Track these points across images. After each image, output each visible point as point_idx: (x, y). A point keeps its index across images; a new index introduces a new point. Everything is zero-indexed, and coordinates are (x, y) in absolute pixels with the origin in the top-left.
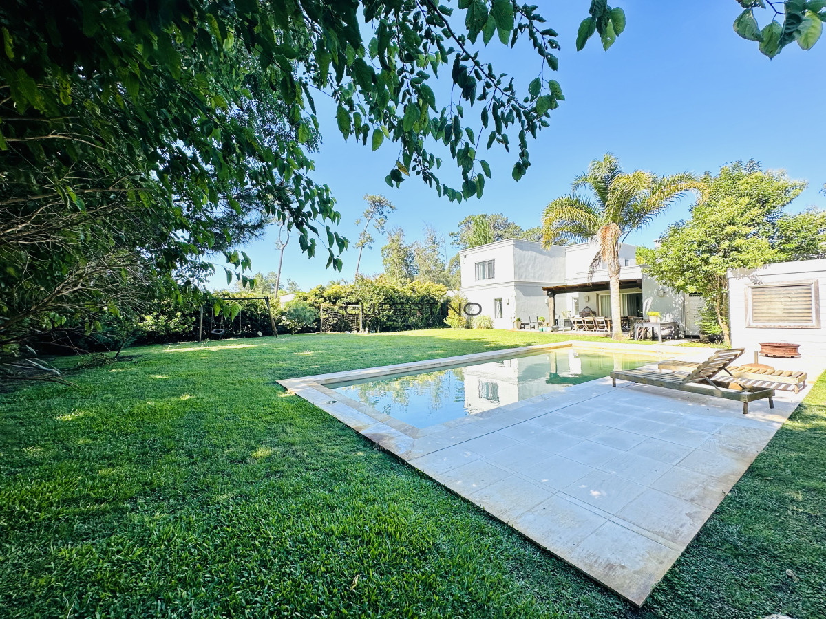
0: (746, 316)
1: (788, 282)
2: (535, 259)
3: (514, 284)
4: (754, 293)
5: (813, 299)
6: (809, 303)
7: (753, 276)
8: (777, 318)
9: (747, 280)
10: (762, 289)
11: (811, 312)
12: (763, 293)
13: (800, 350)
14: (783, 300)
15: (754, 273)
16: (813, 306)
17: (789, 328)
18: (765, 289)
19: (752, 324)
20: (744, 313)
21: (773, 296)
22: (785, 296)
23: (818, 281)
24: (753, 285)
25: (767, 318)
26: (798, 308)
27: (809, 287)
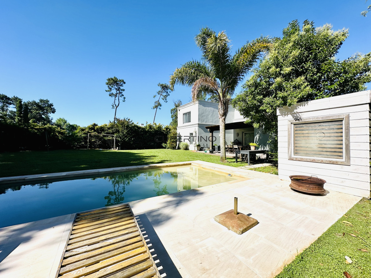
0: (289, 149)
1: (322, 118)
2: (213, 112)
3: (197, 125)
4: (296, 129)
5: (344, 134)
6: (340, 138)
7: (295, 113)
8: (313, 152)
9: (290, 117)
10: (301, 125)
11: (342, 148)
12: (302, 128)
13: (325, 187)
14: (318, 135)
15: (295, 111)
16: (344, 142)
17: (322, 162)
18: (304, 125)
19: (293, 156)
20: (287, 146)
21: (310, 132)
22: (320, 131)
23: (348, 117)
24: (294, 122)
25: (305, 152)
26: (331, 143)
27: (340, 123)
